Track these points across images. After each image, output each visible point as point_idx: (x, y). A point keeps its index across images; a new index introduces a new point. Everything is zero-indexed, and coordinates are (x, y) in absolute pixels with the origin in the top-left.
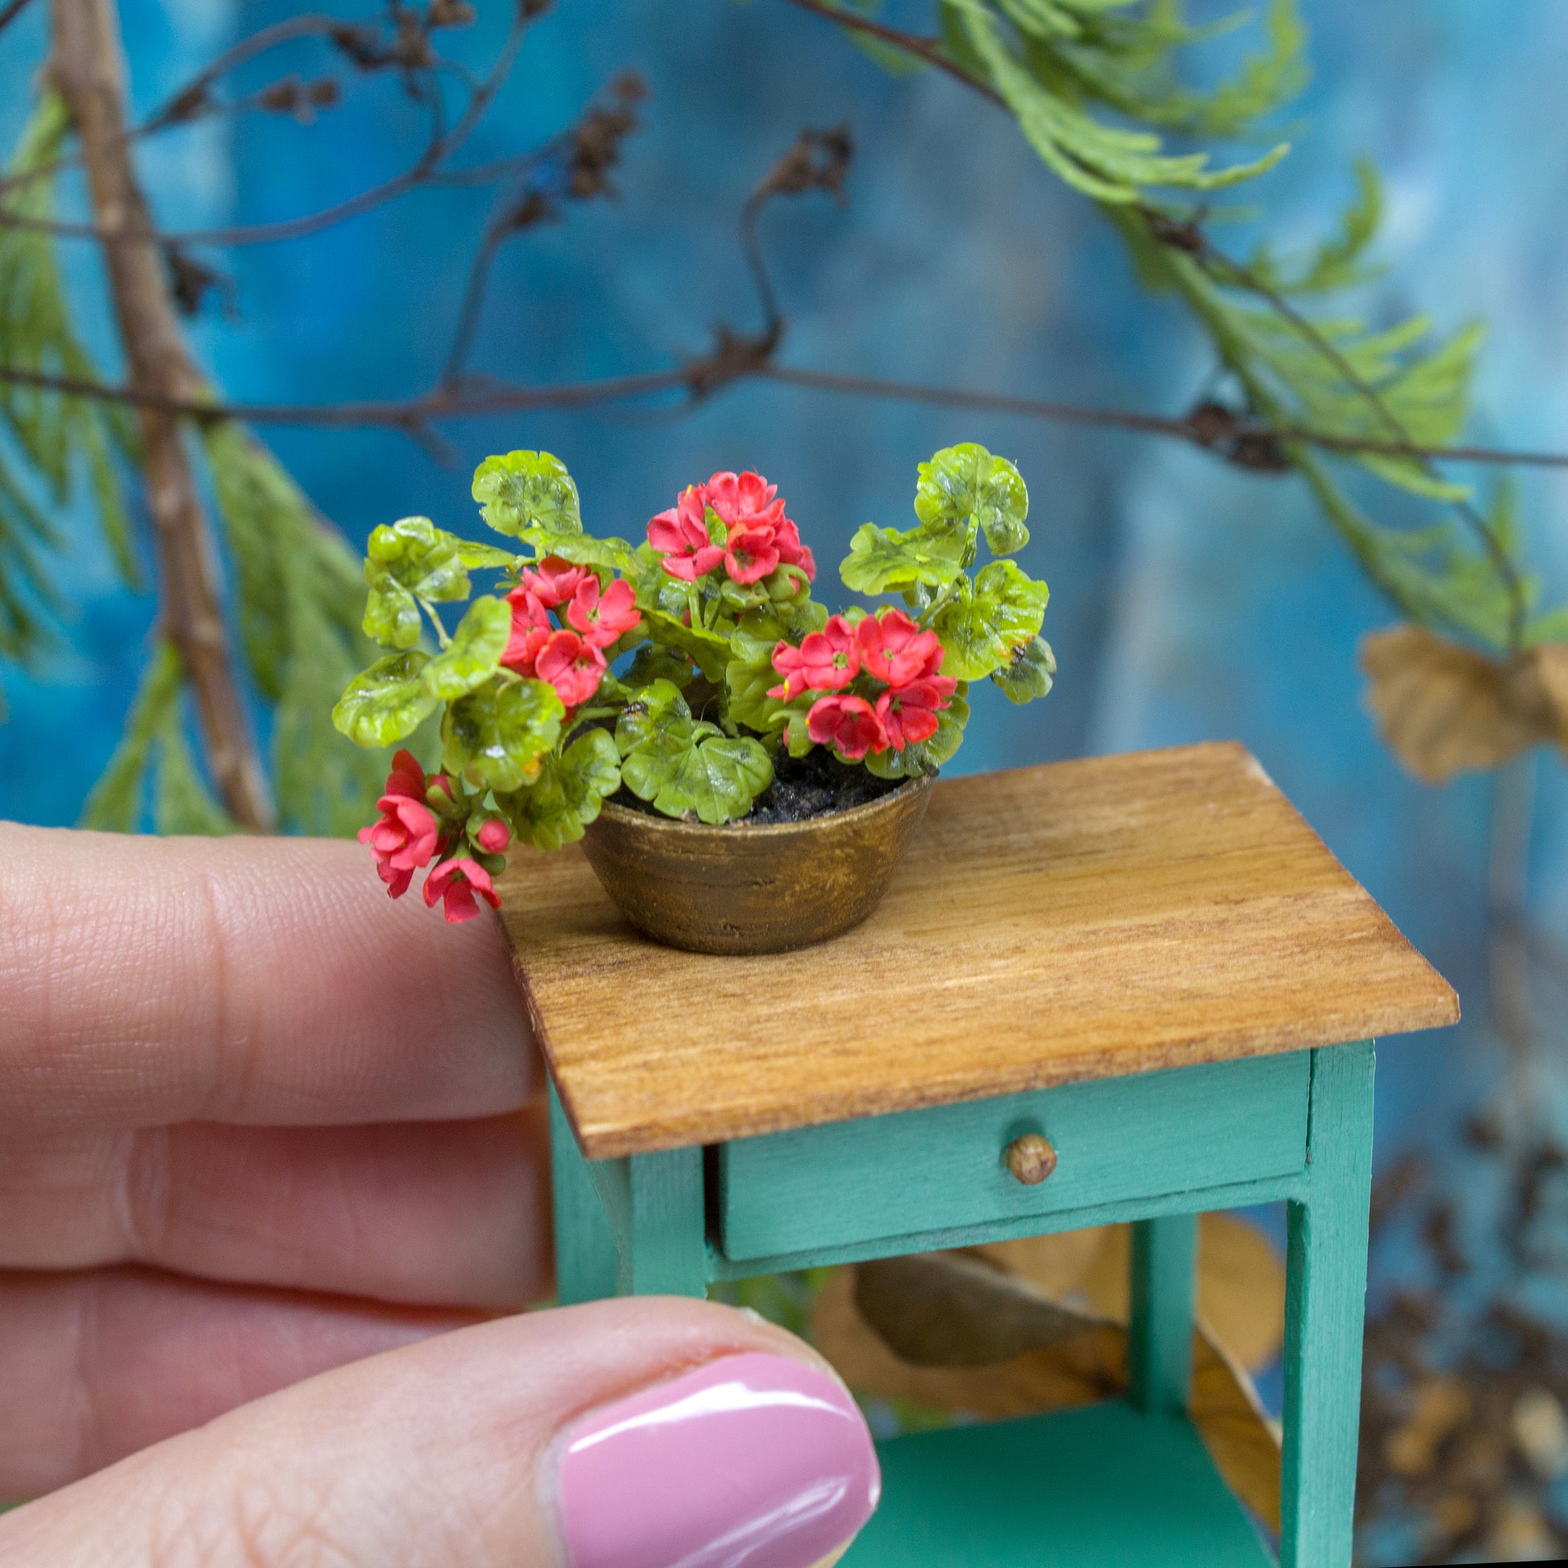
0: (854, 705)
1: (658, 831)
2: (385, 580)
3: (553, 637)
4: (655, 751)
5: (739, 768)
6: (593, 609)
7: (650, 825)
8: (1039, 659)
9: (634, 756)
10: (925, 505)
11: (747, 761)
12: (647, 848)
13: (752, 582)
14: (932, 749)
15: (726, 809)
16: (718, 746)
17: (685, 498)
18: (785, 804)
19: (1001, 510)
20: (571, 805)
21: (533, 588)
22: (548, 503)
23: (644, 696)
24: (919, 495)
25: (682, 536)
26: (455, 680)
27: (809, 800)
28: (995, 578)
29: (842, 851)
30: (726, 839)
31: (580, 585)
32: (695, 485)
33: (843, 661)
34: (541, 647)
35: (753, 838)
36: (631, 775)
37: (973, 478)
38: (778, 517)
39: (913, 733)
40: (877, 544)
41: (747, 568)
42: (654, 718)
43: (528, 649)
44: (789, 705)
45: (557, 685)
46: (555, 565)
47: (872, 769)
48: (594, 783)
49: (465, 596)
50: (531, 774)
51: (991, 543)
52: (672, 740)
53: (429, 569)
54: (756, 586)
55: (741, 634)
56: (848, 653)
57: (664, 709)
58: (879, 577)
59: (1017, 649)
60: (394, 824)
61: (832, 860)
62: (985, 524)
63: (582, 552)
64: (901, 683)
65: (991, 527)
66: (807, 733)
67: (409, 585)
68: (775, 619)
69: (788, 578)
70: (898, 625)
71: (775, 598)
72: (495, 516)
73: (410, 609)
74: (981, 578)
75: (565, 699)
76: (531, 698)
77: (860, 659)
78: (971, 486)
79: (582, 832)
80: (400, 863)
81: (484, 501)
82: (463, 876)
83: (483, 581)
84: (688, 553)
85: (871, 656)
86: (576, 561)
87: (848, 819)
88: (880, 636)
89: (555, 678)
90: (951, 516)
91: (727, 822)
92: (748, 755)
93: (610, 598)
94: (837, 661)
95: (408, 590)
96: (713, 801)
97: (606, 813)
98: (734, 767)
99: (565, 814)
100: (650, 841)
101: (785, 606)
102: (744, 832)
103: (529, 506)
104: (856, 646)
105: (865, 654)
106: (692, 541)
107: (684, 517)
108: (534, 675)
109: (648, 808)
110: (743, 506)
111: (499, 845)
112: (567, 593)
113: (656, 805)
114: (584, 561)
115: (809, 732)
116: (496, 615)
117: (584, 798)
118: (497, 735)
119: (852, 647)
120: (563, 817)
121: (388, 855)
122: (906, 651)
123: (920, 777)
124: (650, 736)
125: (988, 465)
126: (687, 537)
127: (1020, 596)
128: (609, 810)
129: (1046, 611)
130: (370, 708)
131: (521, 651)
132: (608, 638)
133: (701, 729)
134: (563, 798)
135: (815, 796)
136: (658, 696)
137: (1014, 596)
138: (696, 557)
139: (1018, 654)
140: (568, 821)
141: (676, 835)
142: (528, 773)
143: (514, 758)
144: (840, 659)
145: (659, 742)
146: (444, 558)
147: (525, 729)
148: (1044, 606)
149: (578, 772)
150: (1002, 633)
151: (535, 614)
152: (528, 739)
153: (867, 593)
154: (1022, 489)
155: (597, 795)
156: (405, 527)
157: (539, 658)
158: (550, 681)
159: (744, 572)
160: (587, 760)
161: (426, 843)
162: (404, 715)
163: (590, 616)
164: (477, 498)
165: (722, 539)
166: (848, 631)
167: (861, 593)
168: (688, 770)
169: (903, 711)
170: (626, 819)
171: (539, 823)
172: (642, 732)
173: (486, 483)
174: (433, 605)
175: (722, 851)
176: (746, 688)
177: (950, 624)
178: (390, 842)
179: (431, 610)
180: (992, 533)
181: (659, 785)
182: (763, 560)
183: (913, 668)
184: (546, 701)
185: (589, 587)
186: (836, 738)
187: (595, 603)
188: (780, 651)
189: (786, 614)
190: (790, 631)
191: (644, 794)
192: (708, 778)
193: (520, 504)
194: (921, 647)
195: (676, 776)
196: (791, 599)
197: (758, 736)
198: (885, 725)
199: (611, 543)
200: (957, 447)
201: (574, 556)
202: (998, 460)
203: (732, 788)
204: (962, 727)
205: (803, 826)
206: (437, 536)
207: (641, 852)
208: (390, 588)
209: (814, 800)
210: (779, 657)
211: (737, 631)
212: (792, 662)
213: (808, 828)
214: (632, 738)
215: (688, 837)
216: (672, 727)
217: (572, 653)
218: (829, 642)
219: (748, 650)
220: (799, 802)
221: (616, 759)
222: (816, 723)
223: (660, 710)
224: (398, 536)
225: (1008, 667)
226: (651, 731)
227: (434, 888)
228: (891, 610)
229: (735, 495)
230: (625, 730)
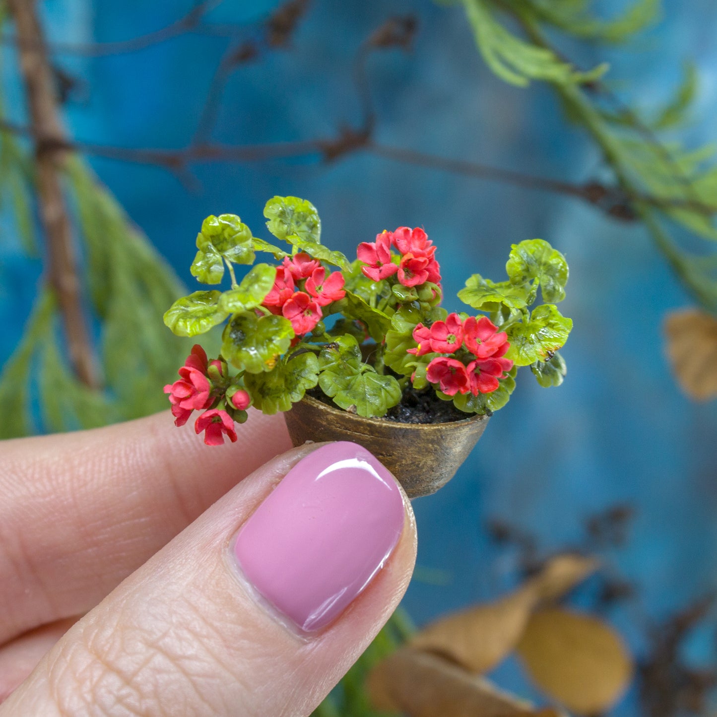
0: (456, 364)
1: (333, 414)
2: (208, 245)
3: (295, 294)
4: (338, 371)
5: (383, 390)
6: (320, 286)
7: (329, 410)
8: (558, 366)
9: (326, 371)
10: (512, 266)
11: (388, 388)
12: (324, 423)
13: (410, 287)
14: (492, 401)
15: (373, 412)
16: (374, 377)
17: (382, 236)
18: (404, 417)
19: (553, 279)
20: (287, 390)
21: (289, 267)
22: (304, 227)
23: (338, 340)
24: (510, 260)
25: (376, 256)
26: (239, 304)
27: (418, 417)
28: (544, 313)
29: (433, 446)
30: (370, 425)
31: (315, 270)
32: (388, 231)
33: (453, 340)
34: (288, 299)
35: (385, 427)
36: (323, 382)
37: (541, 258)
38: (431, 255)
39: (484, 388)
40: (480, 285)
41: (409, 278)
42: (341, 354)
43: (280, 299)
44: (417, 359)
45: (293, 322)
46: (303, 256)
47: (456, 404)
48: (303, 381)
49: (251, 263)
50: (269, 367)
51: (544, 295)
52: (349, 368)
53: (234, 244)
54: (412, 289)
55: (398, 317)
56: (457, 335)
57: (348, 350)
58: (480, 298)
59: (549, 352)
60: (187, 381)
61: (427, 450)
62: (543, 284)
63: (318, 252)
64: (484, 357)
65: (546, 286)
66: (426, 376)
67: (221, 251)
68: (418, 312)
69: (430, 289)
70: (486, 325)
71: (421, 299)
72: (273, 227)
73: (219, 264)
74: (536, 311)
75: (296, 330)
76: (277, 325)
77: (463, 339)
78: (539, 262)
79: (290, 407)
80: (185, 405)
81: (270, 218)
82: (219, 420)
83: (262, 257)
84: (377, 266)
85: (469, 339)
86: (316, 256)
87: (439, 427)
88: (476, 330)
89: (293, 318)
90: (525, 275)
91: (372, 418)
92: (389, 385)
93: (330, 281)
94: (449, 339)
95: (220, 254)
96: (366, 405)
97: (305, 400)
98: (380, 389)
99: (283, 395)
100: (327, 419)
101: (426, 305)
102: (381, 424)
103: (294, 226)
104: (462, 331)
105: (466, 337)
106: (382, 259)
107: (379, 245)
108: (281, 314)
109: (329, 401)
110: (413, 246)
111: (243, 405)
112: (307, 273)
113: (334, 400)
114: (320, 257)
115: (427, 376)
116: (267, 275)
117: (295, 388)
118: (254, 341)
119: (460, 331)
120: (281, 397)
121: (180, 400)
122: (489, 340)
123: (482, 415)
124: (337, 363)
125: (550, 253)
126: (379, 256)
127: (556, 324)
128: (307, 399)
129: (570, 335)
130: (186, 316)
131: (276, 300)
132: (326, 302)
133: (364, 367)
134: (284, 387)
135: (422, 416)
136: (345, 342)
137: (553, 323)
138: (381, 268)
139: (549, 355)
140: (284, 399)
141: (343, 418)
142: (268, 364)
143: (261, 355)
144: (451, 338)
145: (342, 367)
146: (244, 239)
147: (271, 340)
148: (569, 331)
149: (294, 374)
150: (543, 343)
151: (288, 280)
152: (271, 346)
153: (473, 306)
154: (566, 270)
155: (303, 388)
156: (224, 219)
157: (286, 304)
158: (289, 319)
159: (407, 280)
160: (301, 368)
161: (202, 396)
162: (203, 322)
163: (317, 289)
164: (266, 215)
165: (398, 261)
166: (459, 323)
167: (469, 306)
168: (355, 386)
169: (480, 375)
170: (316, 405)
171: (267, 397)
172: (333, 359)
173: (273, 208)
174: (232, 263)
175: (366, 432)
176: (396, 347)
177: (514, 333)
178: (182, 392)
179: (230, 267)
180: (545, 289)
181: (337, 391)
182: (419, 276)
183: (492, 350)
184: (285, 328)
185: (320, 272)
186: (441, 382)
187: (322, 282)
188: (419, 328)
189: (425, 309)
190: (425, 320)
191: (329, 393)
192: (365, 393)
193: (289, 224)
194: (498, 339)
195: (348, 387)
196: (430, 301)
197: (398, 377)
198: (470, 380)
199: (336, 253)
201: (315, 254)
202: (555, 252)
203: (377, 401)
204: (510, 393)
205: (414, 427)
206: (242, 227)
208: (210, 251)
209: (421, 418)
210: (417, 331)
211: (397, 314)
212: (424, 336)
213: (417, 428)
214: (327, 362)
215: (350, 420)
216: (351, 361)
217: (303, 304)
218: (447, 327)
219: (400, 325)
220: (412, 418)
221: (317, 370)
222: (431, 371)
223: (346, 350)
224: (220, 223)
225: (542, 362)
226: (338, 360)
227: (201, 424)
228: (484, 316)
229: (409, 239)
230: (324, 357)
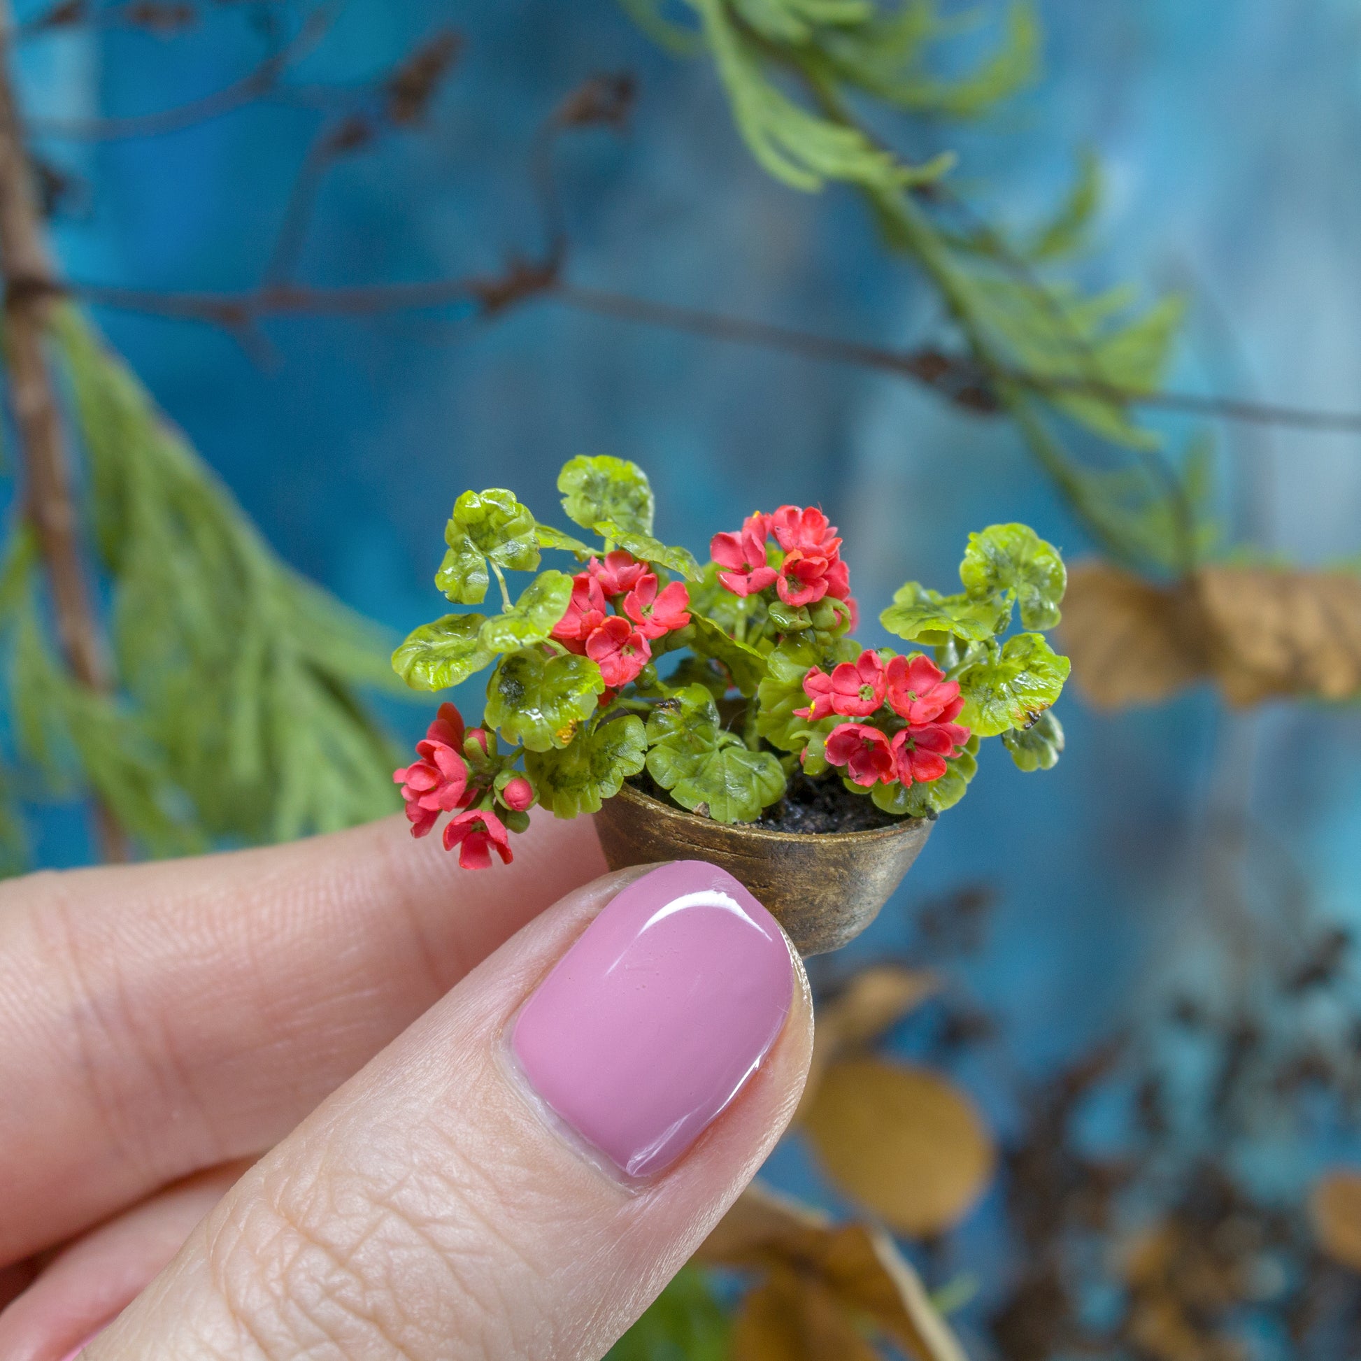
0: (873, 734)
1: (670, 818)
2: (463, 540)
3: (607, 620)
4: (681, 746)
5: (754, 777)
6: (648, 605)
7: (663, 811)
8: (1049, 734)
9: (660, 746)
10: (969, 569)
11: (763, 774)
12: (656, 833)
13: (798, 606)
14: (936, 795)
15: (736, 813)
16: (740, 756)
17: (751, 521)
18: (790, 822)
19: (1040, 590)
20: (594, 779)
21: (597, 575)
22: (624, 506)
23: (680, 694)
24: (965, 560)
25: (742, 554)
26: (511, 638)
27: (813, 821)
28: (1023, 647)
29: (837, 871)
30: (731, 836)
31: (640, 579)
32: (762, 512)
33: (869, 695)
34: (594, 628)
35: (756, 840)
36: (654, 764)
37: (1018, 555)
38: (833, 553)
39: (922, 773)
40: (917, 600)
41: (796, 592)
42: (685, 717)
43: (582, 628)
44: (811, 726)
45: (603, 665)
46: (621, 556)
47: (876, 800)
48: (620, 763)
49: (534, 568)
50: (563, 740)
51: (1024, 617)
52: (698, 740)
53: (505, 538)
54: (801, 611)
55: (779, 655)
56: (875, 686)
57: (697, 710)
58: (916, 624)
59: (1032, 714)
60: (429, 764)
61: (826, 876)
62: (1022, 599)
63: (646, 549)
64: (920, 722)
65: (1027, 602)
66: (824, 754)
67: (484, 549)
68: (813, 647)
69: (832, 610)
70: (924, 669)
71: (816, 626)
72: (573, 508)
73: (481, 570)
74: (1010, 645)
75: (607, 680)
76: (576, 671)
77: (885, 693)
78: (1015, 562)
79: (600, 806)
80: (427, 803)
81: (567, 492)
82: (484, 827)
83: (554, 559)
84: (744, 571)
85: (895, 692)
86: (641, 557)
87: (847, 840)
88: (908, 677)
89: (602, 659)
90: (991, 584)
91: (735, 823)
92: (765, 768)
93: (666, 598)
94: (863, 693)
95: (483, 554)
96: (726, 802)
97: (625, 794)
98: (750, 776)
99: (587, 786)
100: (660, 826)
101: (824, 635)
102: (749, 834)
103: (608, 505)
104: (883, 681)
105: (891, 689)
106: (751, 561)
107: (747, 537)
108: (584, 653)
109: (664, 796)
110: (802, 538)
111: (521, 803)
112: (627, 585)
113: (672, 794)
114: (649, 559)
115: (826, 754)
116: (559, 588)
117: (607, 775)
118: (538, 697)
119: (880, 681)
120: (584, 790)
121: (419, 794)
122: (930, 694)
123: (920, 818)
124: (678, 732)
125: (1034, 546)
126: (746, 556)
127: (1042, 666)
128: (628, 792)
129: (1065, 684)
130: (428, 656)
131: (574, 629)
132: (657, 632)
133: (724, 737)
134: (588, 773)
135: (820, 819)
136: (692, 698)
137: (1038, 665)
138: (751, 575)
139: (1032, 719)
140: (589, 793)
141: (686, 825)
142: (560, 737)
143: (549, 721)
144: (866, 691)
145: (686, 739)
146: (521, 530)
147: (565, 697)
148: (1064, 679)
149: (606, 751)
150: (1021, 698)
151: (594, 596)
152: (566, 706)
153: (903, 637)
154: (1061, 575)
155: (620, 775)
156: (490, 496)
157: (591, 637)
158: (597, 661)
159: (793, 596)
160: (618, 741)
161: (454, 789)
162: (456, 667)
163: (644, 610)
164: (561, 488)
165: (778, 562)
166: (878, 666)
168: (708, 770)
169: (916, 752)
170: (642, 802)
171: (562, 790)
172: (672, 726)
173: (573, 476)
174: (502, 570)
175: (725, 848)
176: (776, 705)
177: (973, 682)
178: (422, 782)
179: (500, 575)
180: (1026, 608)
181: (678, 778)
182: (812, 588)
183: (933, 712)
184: (589, 676)
185: (649, 583)
186: (850, 764)
187: (651, 599)
188: (813, 675)
189: (824, 643)
190: (824, 661)
191: (663, 782)
192: (724, 782)
193: (600, 502)
194: (944, 693)
195: (696, 773)
196: (830, 630)
197: (780, 754)
198: (898, 760)
199: (675, 551)
200: (1008, 526)
201: (640, 552)
202: (1044, 544)
203: (745, 794)
204: (968, 780)
205: (804, 838)
206: (519, 509)
207: (649, 836)
208: (468, 550)
209: (818, 822)
210: (810, 679)
211: (777, 651)
212: (822, 687)
213: (809, 840)
214: (662, 730)
215: (697, 828)
216: (700, 729)
217: (618, 636)
218: (858, 673)
219: (783, 668)
220: (803, 822)
221: (643, 745)
222: (834, 746)
223: (693, 710)
224: (483, 503)
225: (1020, 729)
226: (680, 727)
227: (454, 834)
228: (921, 655)
229: (797, 526)
230: (656, 722)
